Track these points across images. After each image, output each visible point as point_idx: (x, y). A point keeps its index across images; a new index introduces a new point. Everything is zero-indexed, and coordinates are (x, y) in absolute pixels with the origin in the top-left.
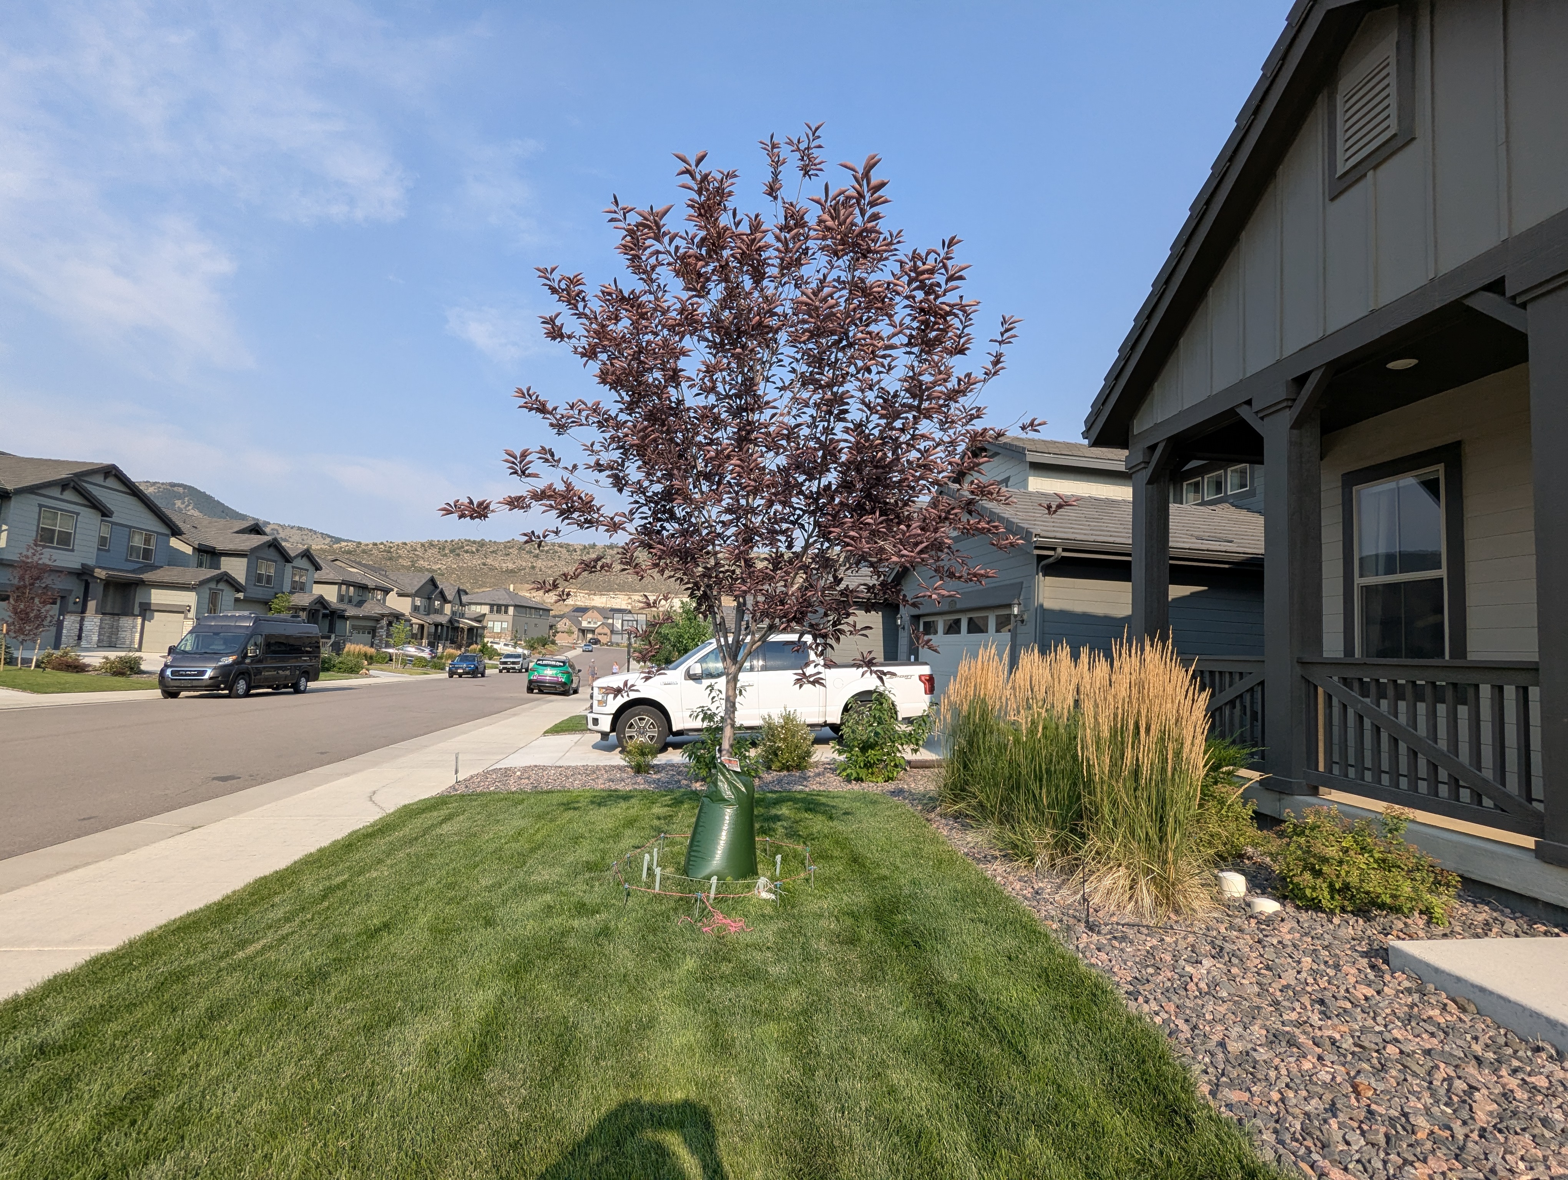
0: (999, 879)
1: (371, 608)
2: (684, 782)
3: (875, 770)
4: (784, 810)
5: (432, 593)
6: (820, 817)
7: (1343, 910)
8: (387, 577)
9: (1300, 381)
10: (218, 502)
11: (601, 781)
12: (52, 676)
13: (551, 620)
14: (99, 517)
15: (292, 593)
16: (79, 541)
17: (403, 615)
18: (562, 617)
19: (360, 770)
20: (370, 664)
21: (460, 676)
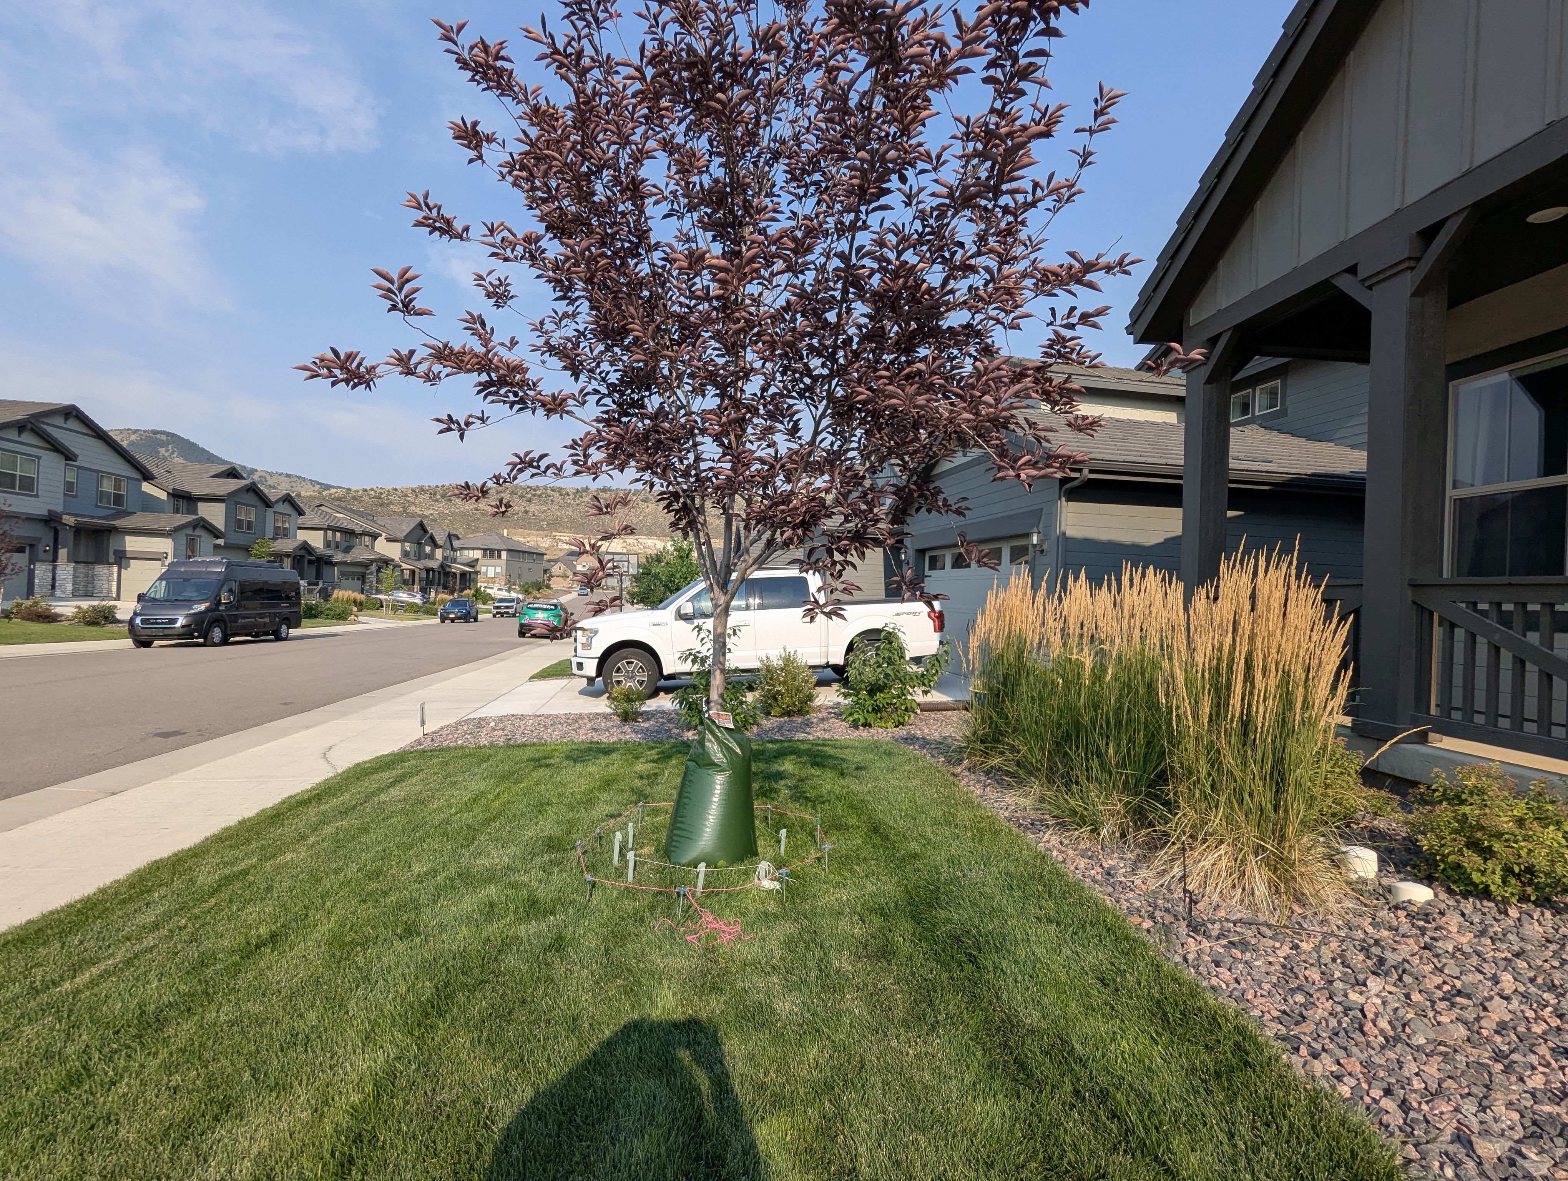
0: (1055, 853)
1: (359, 554)
2: (676, 731)
3: (884, 714)
4: (787, 766)
5: (422, 538)
6: (829, 774)
7: (1524, 898)
8: (375, 522)
9: (1429, 234)
10: (203, 450)
11: (583, 731)
12: (18, 625)
13: (545, 565)
14: (63, 462)
15: (275, 539)
16: (42, 487)
17: (393, 560)
18: (556, 561)
19: (324, 722)
20: (360, 610)
21: (453, 621)
